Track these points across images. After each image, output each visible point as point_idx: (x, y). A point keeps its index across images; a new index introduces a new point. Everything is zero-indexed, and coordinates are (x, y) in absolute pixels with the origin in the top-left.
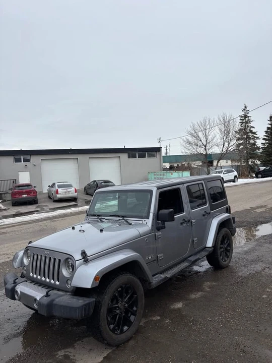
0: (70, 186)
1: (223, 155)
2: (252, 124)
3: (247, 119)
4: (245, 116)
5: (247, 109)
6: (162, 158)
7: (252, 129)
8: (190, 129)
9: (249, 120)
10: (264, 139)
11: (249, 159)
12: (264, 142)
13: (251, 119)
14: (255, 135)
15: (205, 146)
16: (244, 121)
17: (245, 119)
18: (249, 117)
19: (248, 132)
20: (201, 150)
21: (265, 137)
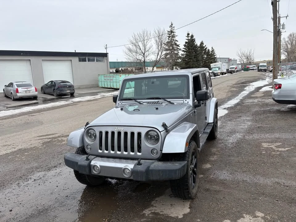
0: (29, 85)
1: (157, 61)
2: (176, 38)
3: (172, 33)
4: (172, 32)
5: (173, 26)
6: (109, 63)
7: (176, 42)
8: (132, 39)
9: (174, 34)
10: (183, 51)
11: (174, 66)
12: (183, 53)
13: (176, 34)
14: (178, 47)
15: (144, 54)
16: (171, 35)
17: (171, 34)
18: (174, 32)
19: (173, 45)
20: (140, 57)
21: (184, 49)
